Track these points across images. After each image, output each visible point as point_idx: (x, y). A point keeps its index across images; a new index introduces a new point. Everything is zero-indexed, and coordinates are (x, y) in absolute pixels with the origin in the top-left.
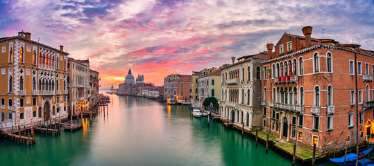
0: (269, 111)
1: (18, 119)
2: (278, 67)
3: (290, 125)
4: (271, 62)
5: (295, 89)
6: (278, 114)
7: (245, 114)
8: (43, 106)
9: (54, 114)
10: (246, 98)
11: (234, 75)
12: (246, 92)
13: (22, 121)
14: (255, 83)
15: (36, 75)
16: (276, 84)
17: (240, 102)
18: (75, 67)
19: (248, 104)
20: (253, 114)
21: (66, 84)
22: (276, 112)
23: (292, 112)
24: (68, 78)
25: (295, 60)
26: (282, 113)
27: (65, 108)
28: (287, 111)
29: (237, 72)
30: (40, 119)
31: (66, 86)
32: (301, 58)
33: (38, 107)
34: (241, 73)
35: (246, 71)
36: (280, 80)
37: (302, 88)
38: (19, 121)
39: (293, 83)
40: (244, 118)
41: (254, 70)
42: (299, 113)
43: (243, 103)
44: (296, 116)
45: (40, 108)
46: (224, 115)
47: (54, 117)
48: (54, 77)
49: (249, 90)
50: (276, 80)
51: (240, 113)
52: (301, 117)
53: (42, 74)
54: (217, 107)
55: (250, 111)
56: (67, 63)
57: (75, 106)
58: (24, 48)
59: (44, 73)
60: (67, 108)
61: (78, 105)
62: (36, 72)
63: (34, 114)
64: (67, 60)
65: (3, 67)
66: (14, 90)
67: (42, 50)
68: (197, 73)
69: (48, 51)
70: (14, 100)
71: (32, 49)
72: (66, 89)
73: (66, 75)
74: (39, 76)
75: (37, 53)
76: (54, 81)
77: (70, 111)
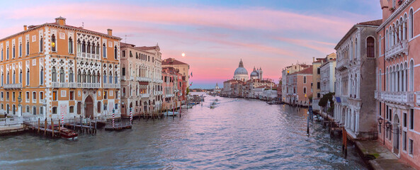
0: (383, 105)
1: (49, 114)
3: (402, 128)
5: (406, 65)
7: (353, 112)
8: (83, 101)
9: (99, 111)
10: (354, 88)
11: (345, 54)
12: (353, 78)
13: (54, 116)
14: (363, 63)
15: (73, 65)
17: (349, 94)
18: (134, 54)
19: (355, 97)
20: (360, 113)
21: (119, 75)
22: (389, 108)
24: (124, 69)
25: (406, 16)
27: (116, 105)
29: (347, 50)
30: (79, 116)
31: (119, 79)
33: (76, 102)
34: (350, 49)
35: (354, 45)
37: (412, 61)
38: (51, 116)
39: (403, 54)
40: (352, 118)
41: (362, 43)
43: (351, 96)
44: (406, 112)
45: (79, 103)
46: (338, 117)
47: (99, 115)
48: (99, 68)
49: (356, 75)
51: (349, 112)
52: (412, 112)
53: (82, 63)
54: (332, 105)
55: (357, 108)
56: (119, 49)
57: (134, 105)
58: (56, 35)
59: (85, 63)
60: (119, 105)
61: (139, 104)
62: (74, 61)
63: (71, 109)
64: (118, 47)
65: (34, 58)
66: (45, 81)
67: (81, 35)
68: (319, 60)
69: (89, 36)
70: (45, 92)
71: (66, 36)
72: (119, 82)
73: (119, 66)
74: (78, 66)
75: (73, 40)
76: (100, 72)
77: (126, 110)
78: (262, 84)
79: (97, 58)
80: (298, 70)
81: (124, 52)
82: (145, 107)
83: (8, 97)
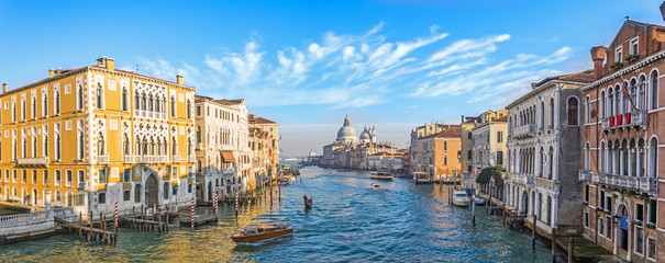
0: (594, 191)
1: (93, 204)
2: (611, 97)
3: (633, 223)
4: (598, 87)
5: (641, 141)
6: (609, 199)
7: (545, 198)
8: (143, 183)
9: (166, 197)
10: (546, 165)
11: (528, 117)
12: (546, 152)
13: (101, 207)
14: (563, 133)
15: (129, 129)
16: (606, 132)
17: (537, 173)
18: (212, 112)
19: (550, 178)
20: (560, 199)
21: (193, 143)
22: (607, 195)
23: (633, 193)
24: (199, 134)
25: (643, 78)
26: (616, 196)
27: (190, 186)
28: (623, 191)
29: (532, 111)
30: (138, 205)
31: (193, 148)
32: (655, 73)
33: (133, 184)
34: (539, 112)
35: (548, 107)
36: (612, 124)
37: (654, 138)
38: (96, 207)
39: (637, 127)
40: (543, 206)
41: (562, 105)
42: (645, 195)
43: (541, 176)
44: (642, 203)
45: (138, 186)
46: (512, 202)
47: (166, 202)
48: (166, 133)
49: (551, 148)
50: (605, 125)
51: (537, 197)
52: (654, 204)
53: (141, 127)
54: (500, 185)
55: (553, 193)
56: (193, 105)
57: (214, 184)
58: (102, 84)
59: (145, 125)
60: (194, 187)
61: (220, 183)
62: (129, 123)
63: (127, 196)
64: (192, 101)
65: (68, 119)
66: (87, 155)
67: (140, 85)
68: (471, 120)
69: (151, 86)
70: (88, 171)
71: (118, 86)
72: (193, 152)
73: (193, 128)
74: (135, 130)
75: (128, 92)
76: (167, 139)
77: (202, 193)
78: (380, 150)
79: (163, 117)
80: (433, 132)
81: (199, 108)
82: (229, 188)
83: (25, 177)
